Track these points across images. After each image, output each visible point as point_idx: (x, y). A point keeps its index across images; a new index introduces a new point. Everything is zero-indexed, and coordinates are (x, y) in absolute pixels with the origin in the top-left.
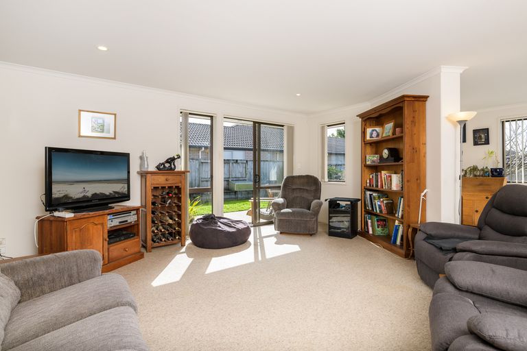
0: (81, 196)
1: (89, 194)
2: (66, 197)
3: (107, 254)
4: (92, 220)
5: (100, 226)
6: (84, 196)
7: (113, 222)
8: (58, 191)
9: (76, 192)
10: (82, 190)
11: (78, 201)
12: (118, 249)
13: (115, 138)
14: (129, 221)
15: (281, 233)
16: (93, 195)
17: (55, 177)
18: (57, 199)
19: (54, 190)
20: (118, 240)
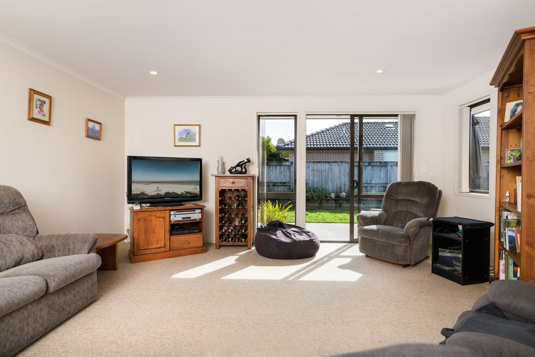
0: (155, 193)
1: (162, 193)
2: (142, 193)
3: (168, 243)
4: (154, 213)
5: (161, 219)
6: (158, 194)
7: (177, 217)
8: (136, 189)
9: (151, 190)
10: (156, 189)
11: (153, 197)
12: (181, 240)
13: (199, 146)
14: (192, 218)
15: (367, 256)
16: (166, 193)
17: (134, 179)
18: (136, 195)
19: (133, 188)
20: (181, 232)
